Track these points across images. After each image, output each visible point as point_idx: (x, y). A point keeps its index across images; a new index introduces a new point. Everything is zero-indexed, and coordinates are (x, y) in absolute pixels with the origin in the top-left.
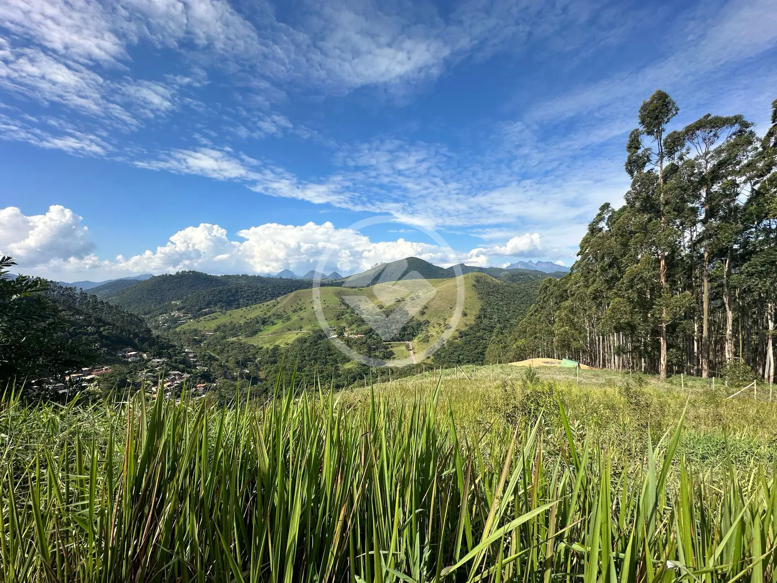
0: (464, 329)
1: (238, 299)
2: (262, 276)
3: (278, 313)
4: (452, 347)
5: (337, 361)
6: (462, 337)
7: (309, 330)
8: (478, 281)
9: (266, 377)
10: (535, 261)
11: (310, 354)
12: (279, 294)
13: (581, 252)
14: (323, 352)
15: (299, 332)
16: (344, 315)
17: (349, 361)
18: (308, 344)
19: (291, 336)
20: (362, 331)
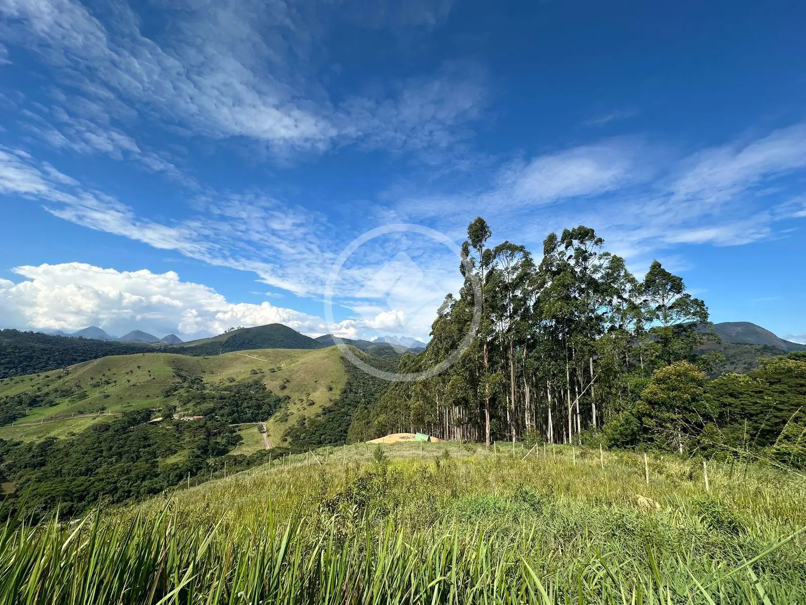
0: (328, 405)
2: (46, 333)
3: (64, 388)
4: (313, 426)
5: (155, 454)
6: (325, 414)
7: (117, 412)
9: (17, 491)
10: (399, 336)
11: (111, 448)
12: (73, 361)
13: (433, 332)
14: (135, 442)
15: (98, 416)
16: (177, 390)
17: (176, 452)
18: (110, 433)
19: (83, 421)
20: (201, 411)
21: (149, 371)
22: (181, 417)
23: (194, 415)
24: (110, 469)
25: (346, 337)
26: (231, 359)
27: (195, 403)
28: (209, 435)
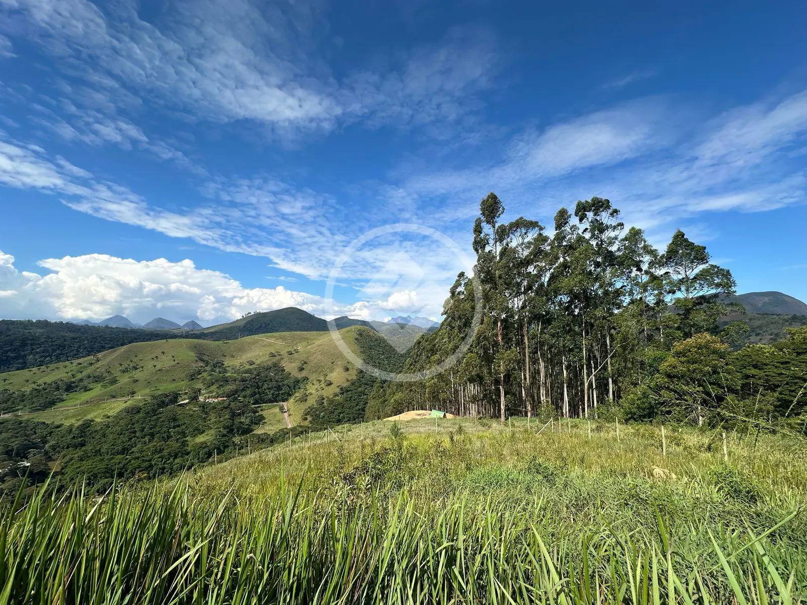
0: (345, 385)
1: (25, 356)
2: (75, 322)
3: (96, 374)
4: (332, 406)
5: (185, 433)
6: (343, 394)
7: (146, 395)
8: (361, 335)
9: (62, 469)
10: (413, 316)
11: (143, 430)
12: (102, 348)
13: (445, 311)
14: (165, 423)
15: (129, 400)
16: (201, 374)
17: (204, 432)
18: (141, 415)
19: (115, 405)
20: (224, 393)
21: (173, 357)
22: (205, 398)
23: (218, 397)
24: (144, 448)
25: (360, 318)
26: (250, 343)
27: (218, 386)
28: (234, 415)
